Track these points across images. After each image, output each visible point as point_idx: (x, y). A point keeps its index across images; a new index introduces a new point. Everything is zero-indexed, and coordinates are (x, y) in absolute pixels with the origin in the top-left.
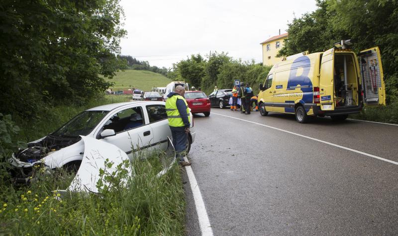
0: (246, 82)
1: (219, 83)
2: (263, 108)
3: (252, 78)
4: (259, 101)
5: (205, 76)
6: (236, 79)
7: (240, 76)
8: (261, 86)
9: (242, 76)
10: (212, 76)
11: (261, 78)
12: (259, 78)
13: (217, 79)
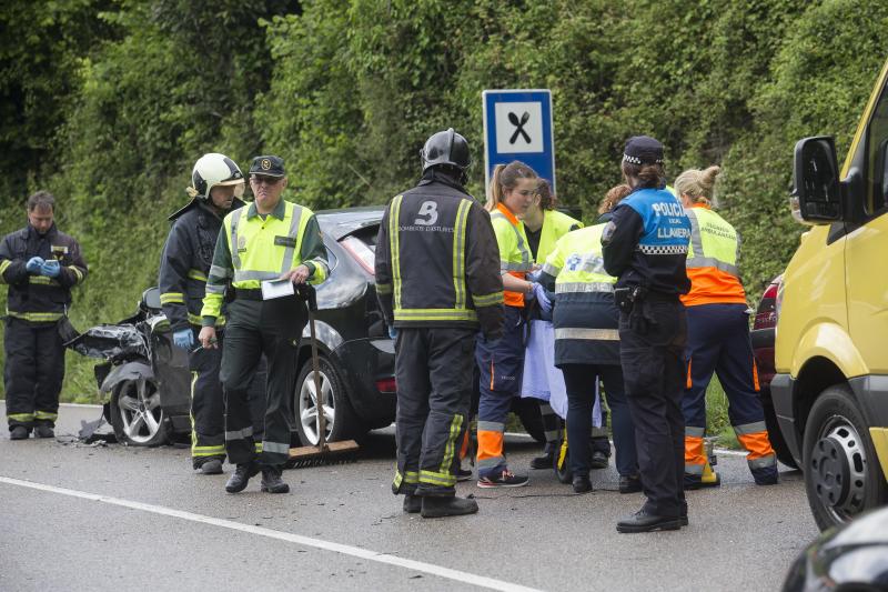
0: (632, 121)
1: (293, 134)
2: (849, 444)
3: (703, 68)
4: (789, 361)
5: (116, 33)
6: (501, 75)
7: (560, 37)
8: (818, 162)
9: (583, 46)
10: (199, 38)
11: (814, 66)
12: (787, 60)
13: (263, 74)
